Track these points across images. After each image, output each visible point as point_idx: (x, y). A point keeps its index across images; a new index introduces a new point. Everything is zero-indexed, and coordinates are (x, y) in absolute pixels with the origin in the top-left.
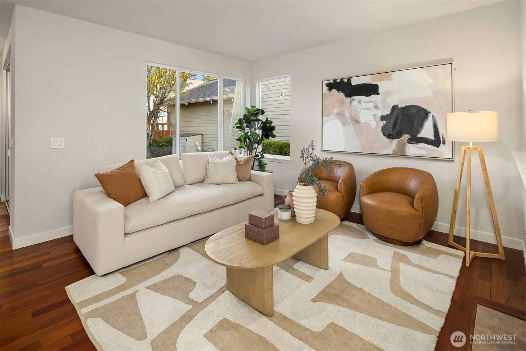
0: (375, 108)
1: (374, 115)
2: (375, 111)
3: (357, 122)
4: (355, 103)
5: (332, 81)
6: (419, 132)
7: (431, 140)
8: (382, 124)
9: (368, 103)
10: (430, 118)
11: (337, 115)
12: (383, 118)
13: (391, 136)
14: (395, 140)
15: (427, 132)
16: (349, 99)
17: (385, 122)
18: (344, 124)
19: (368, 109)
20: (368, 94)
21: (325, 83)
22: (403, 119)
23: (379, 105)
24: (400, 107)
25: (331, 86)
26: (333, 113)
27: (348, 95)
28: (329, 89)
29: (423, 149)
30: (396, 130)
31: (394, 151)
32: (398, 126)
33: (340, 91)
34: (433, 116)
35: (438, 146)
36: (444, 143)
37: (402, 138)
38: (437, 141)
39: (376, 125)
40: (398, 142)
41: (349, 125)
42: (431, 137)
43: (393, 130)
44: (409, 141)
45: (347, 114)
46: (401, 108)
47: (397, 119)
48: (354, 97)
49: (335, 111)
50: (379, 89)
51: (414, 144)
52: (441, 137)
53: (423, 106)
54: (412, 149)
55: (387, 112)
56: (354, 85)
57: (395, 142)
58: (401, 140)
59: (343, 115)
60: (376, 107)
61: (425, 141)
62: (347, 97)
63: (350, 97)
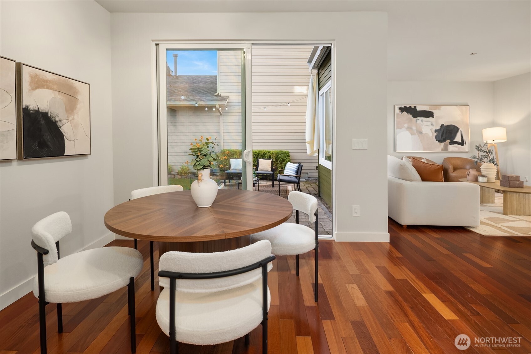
2: (431, 127)
3: (420, 133)
4: (418, 121)
5: (403, 107)
6: (454, 138)
7: (460, 142)
8: (435, 134)
9: (427, 122)
10: (459, 131)
11: (407, 128)
12: (436, 131)
13: (440, 141)
15: (458, 139)
16: (415, 119)
17: (437, 133)
18: (412, 134)
19: (427, 125)
20: (427, 117)
21: (397, 107)
22: (447, 132)
23: (434, 123)
24: (445, 125)
25: (402, 109)
26: (404, 127)
27: (414, 116)
28: (401, 111)
29: (456, 147)
30: (443, 138)
31: (442, 149)
32: (444, 135)
33: (409, 113)
34: (461, 130)
35: (463, 145)
36: (465, 144)
37: (446, 142)
38: (462, 143)
39: (432, 135)
40: (444, 144)
41: (416, 135)
42: (460, 141)
43: (442, 137)
44: (449, 143)
45: (414, 128)
46: (446, 126)
47: (443, 132)
48: (419, 118)
49: (406, 125)
50: (434, 115)
51: (452, 145)
52: (464, 141)
53: (456, 126)
54: (452, 148)
55: (438, 127)
56: (418, 110)
57: (443, 144)
58: (446, 143)
59: (411, 128)
60: (432, 125)
61: (457, 143)
62: (413, 117)
63: (416, 118)
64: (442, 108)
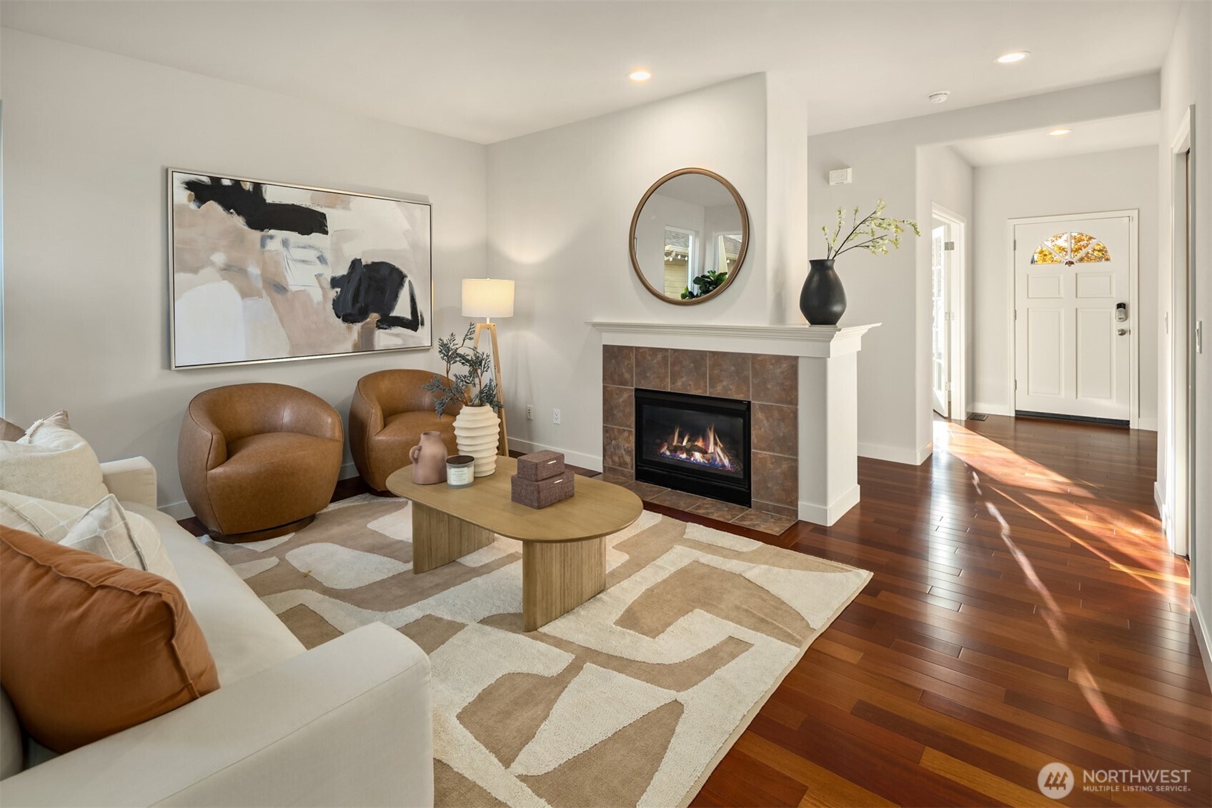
0: (320, 261)
1: (318, 276)
2: (319, 268)
3: (277, 288)
4: (273, 245)
5: (206, 180)
6: (392, 308)
7: (408, 320)
8: (333, 293)
9: (304, 250)
10: (406, 285)
11: (225, 270)
12: (335, 282)
13: (349, 318)
14: (357, 324)
15: (402, 309)
16: (256, 235)
17: (339, 290)
18: (245, 294)
19: (303, 261)
20: (305, 231)
21: (179, 179)
22: (369, 285)
23: (329, 256)
24: (363, 263)
25: (203, 191)
26: (213, 264)
27: (253, 224)
28: (196, 197)
29: (397, 335)
30: (358, 305)
31: (355, 346)
32: (361, 298)
33: (232, 211)
34: (410, 282)
35: (415, 329)
36: (422, 324)
37: (368, 319)
38: (414, 323)
39: (321, 297)
40: (362, 327)
41: (261, 296)
42: (409, 317)
43: (353, 305)
44: (379, 324)
45: (254, 270)
46: (367, 266)
47: (359, 285)
48: (272, 232)
49: (219, 258)
50: (328, 224)
51: (386, 329)
52: (419, 315)
53: (397, 265)
54: (384, 338)
55: (343, 270)
56: (271, 202)
57: (357, 327)
58: (367, 323)
59: (243, 271)
60: (322, 259)
61: (400, 322)
62: (251, 227)
63: (262, 230)
64: (355, 202)
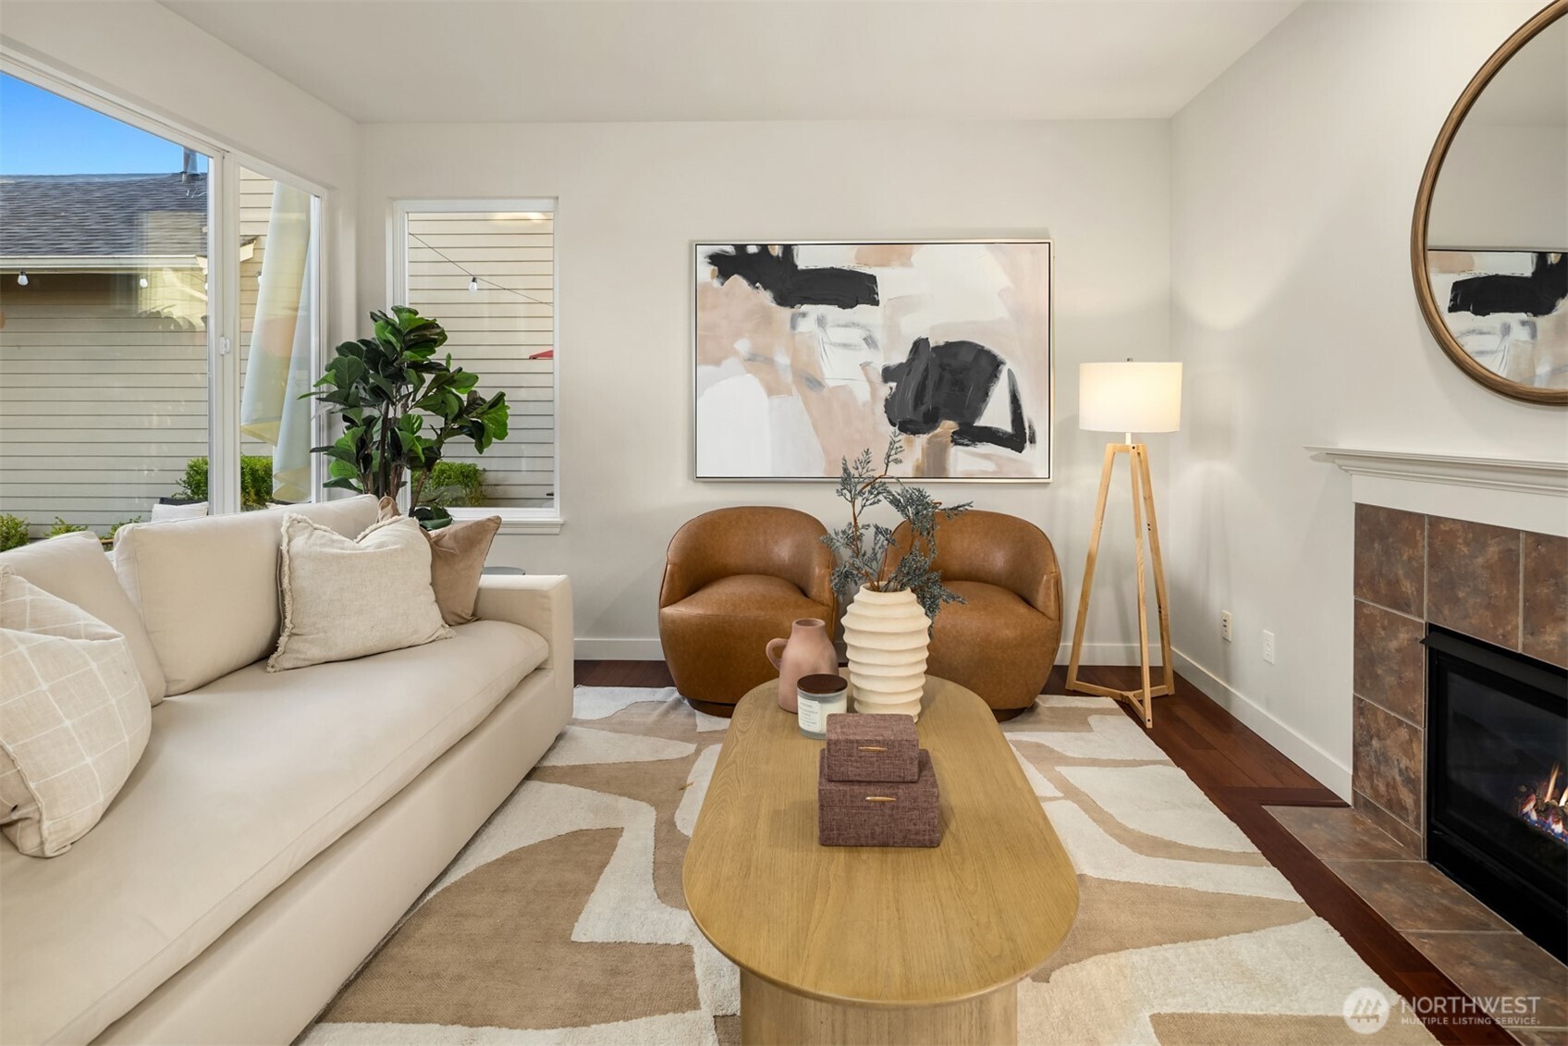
0: (868, 344)
1: (865, 366)
2: (865, 354)
3: (811, 381)
4: (806, 326)
5: (730, 250)
6: (977, 413)
7: (1005, 433)
8: (886, 390)
9: (848, 329)
10: (1004, 377)
11: (749, 360)
12: (888, 374)
13: (909, 426)
14: (921, 435)
15: (995, 414)
16: (785, 313)
17: (894, 385)
18: (772, 391)
19: (845, 346)
20: (847, 303)
21: (703, 251)
22: (941, 378)
23: (879, 336)
24: (932, 344)
25: (730, 263)
26: (735, 353)
27: (784, 300)
28: (720, 272)
29: (986, 457)
30: (923, 408)
31: (918, 468)
32: (928, 398)
33: (758, 284)
34: (1009, 370)
35: (1019, 448)
36: (1032, 441)
37: (939, 430)
38: (1017, 438)
39: (870, 395)
40: (929, 441)
41: (790, 393)
42: (1006, 426)
43: (916, 406)
44: (955, 437)
45: (782, 359)
46: (937, 348)
47: (925, 378)
48: (805, 308)
49: (743, 346)
50: (880, 290)
51: (967, 445)
52: (1027, 426)
53: (988, 346)
54: (963, 459)
55: (900, 357)
56: (804, 268)
57: (921, 440)
58: (936, 436)
59: (769, 361)
60: (870, 341)
61: (991, 436)
62: (780, 304)
63: (793, 307)
64: (919, 254)
